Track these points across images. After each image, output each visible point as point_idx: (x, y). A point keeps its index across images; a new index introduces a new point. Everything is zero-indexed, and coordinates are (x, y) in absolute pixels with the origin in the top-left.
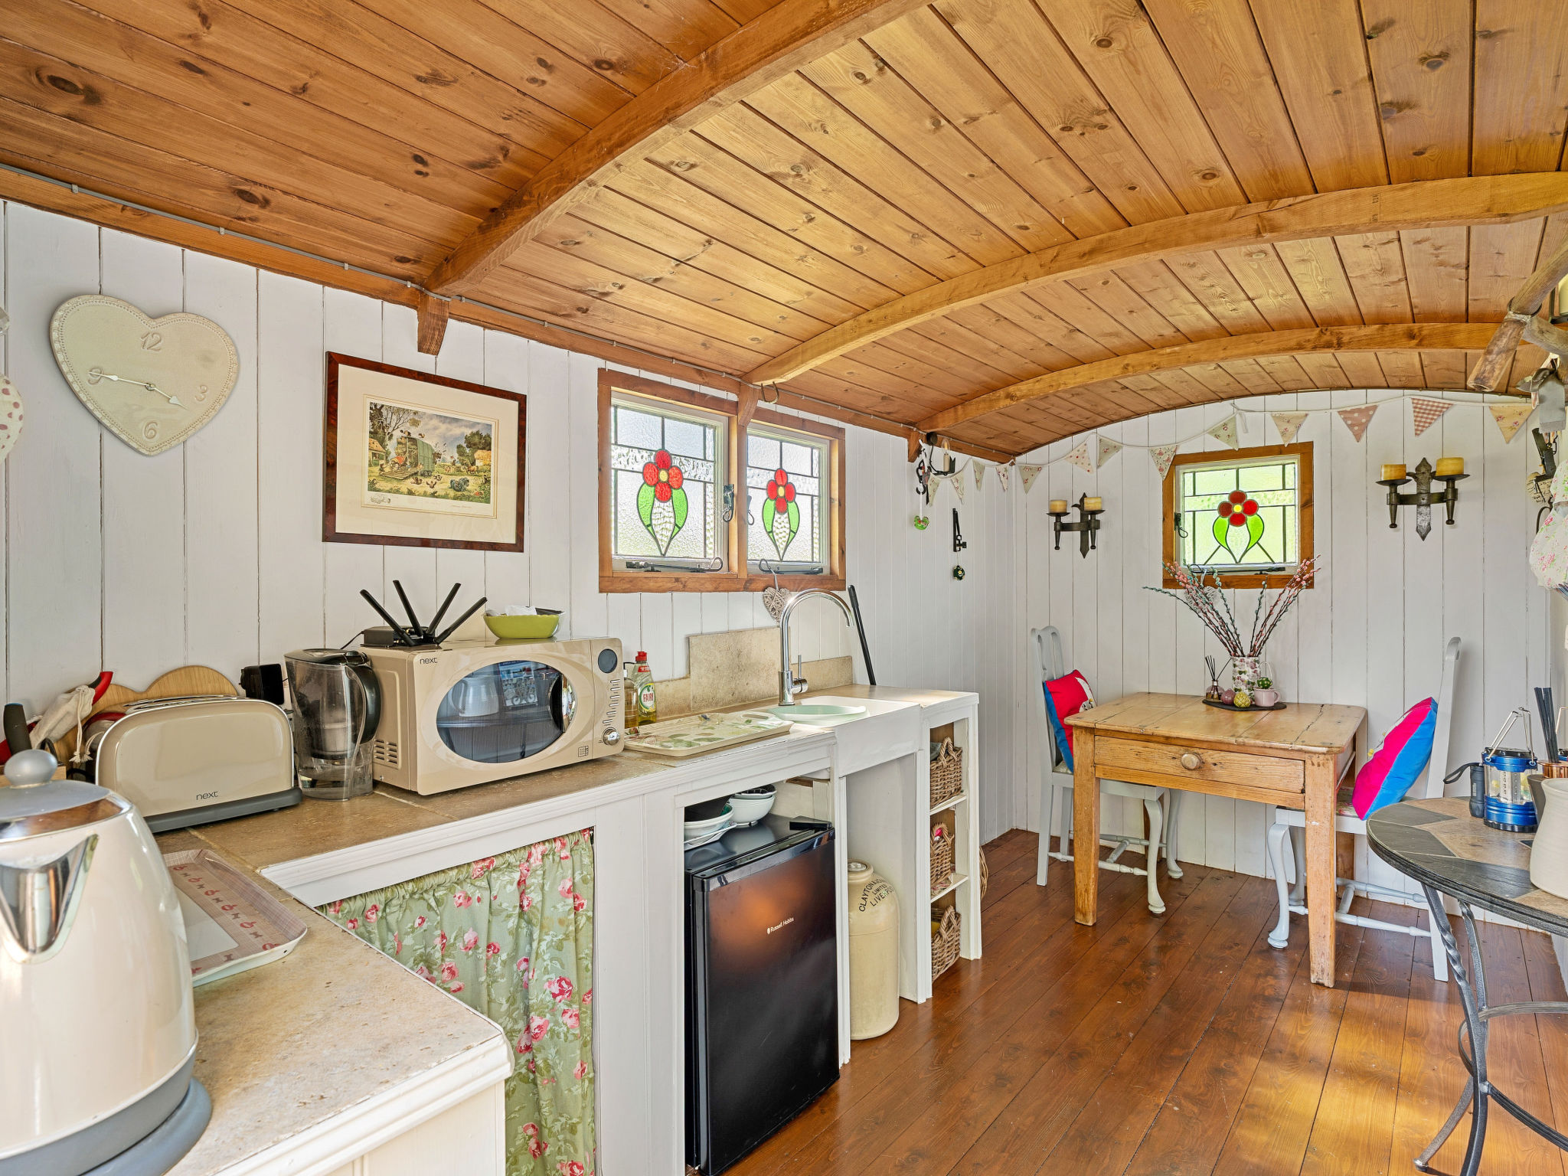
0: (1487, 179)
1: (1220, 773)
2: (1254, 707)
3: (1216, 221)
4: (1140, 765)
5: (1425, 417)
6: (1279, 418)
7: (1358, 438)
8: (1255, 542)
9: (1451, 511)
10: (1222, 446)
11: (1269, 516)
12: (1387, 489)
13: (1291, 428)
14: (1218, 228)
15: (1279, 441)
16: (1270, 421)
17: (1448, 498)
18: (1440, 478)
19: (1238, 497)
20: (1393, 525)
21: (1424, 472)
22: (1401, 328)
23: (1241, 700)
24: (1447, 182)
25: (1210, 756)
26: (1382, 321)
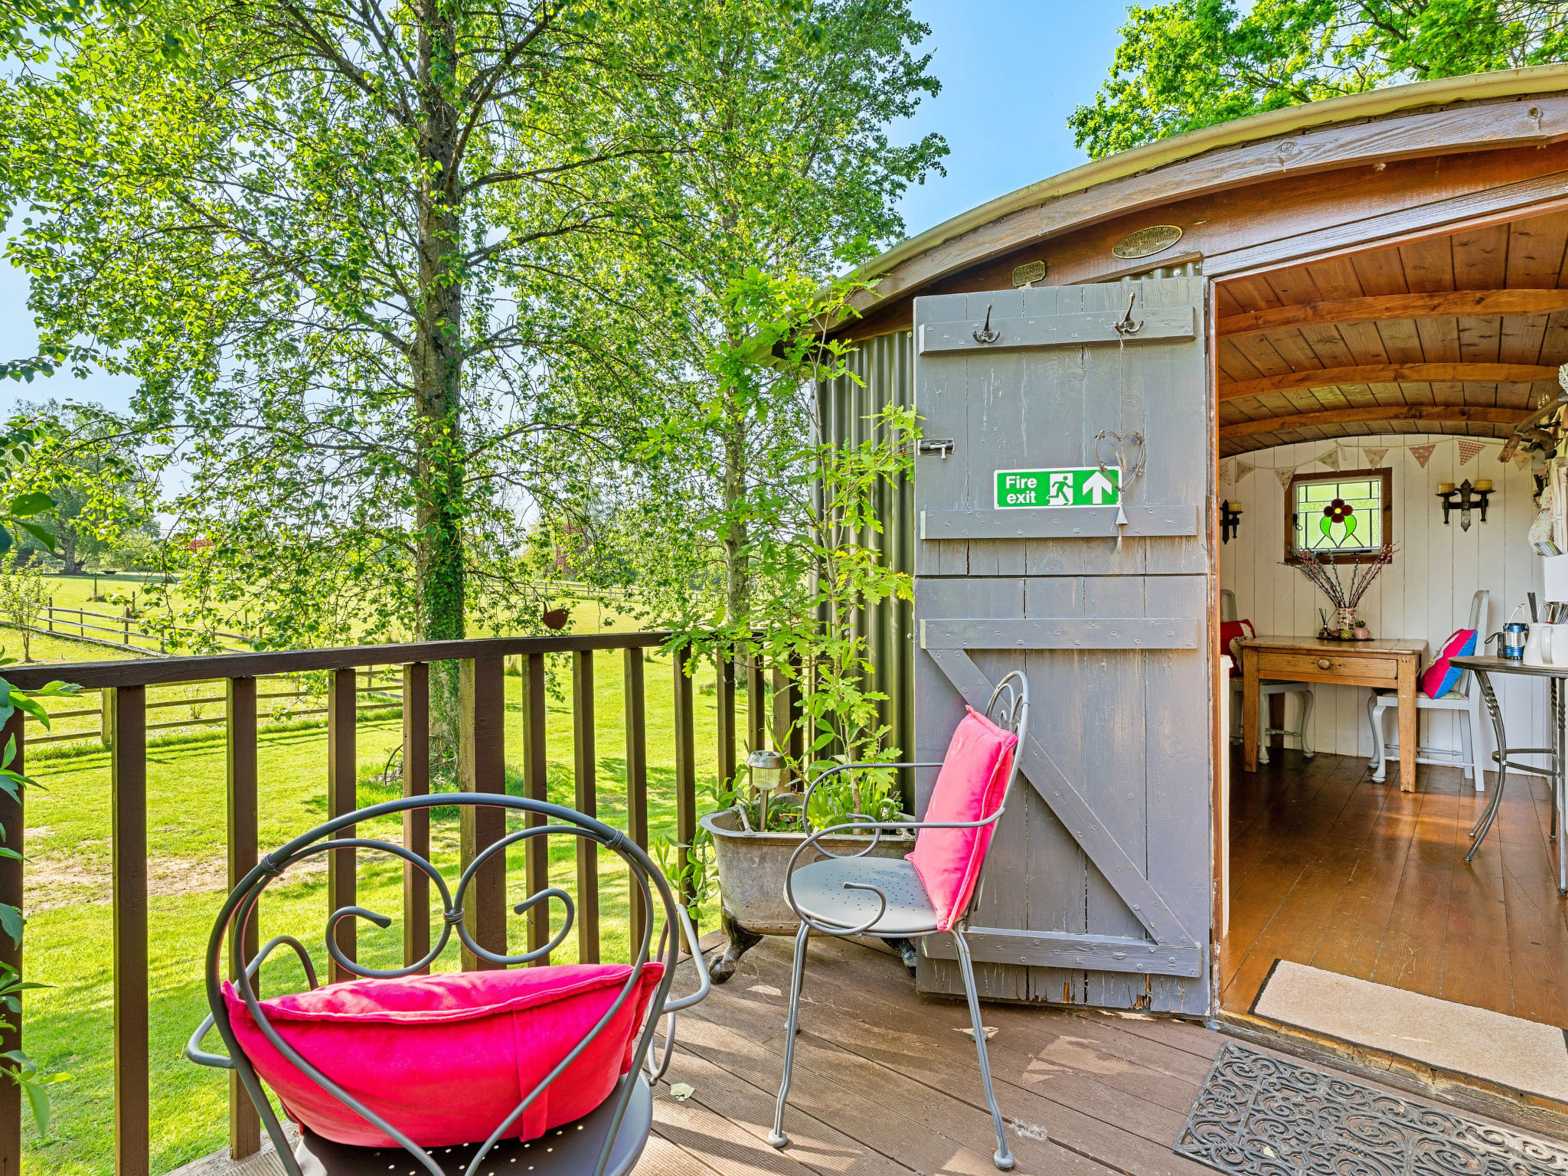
0: (1507, 365)
1: (1343, 670)
2: (1354, 640)
3: (1373, 371)
4: (1290, 669)
5: (1467, 453)
6: (1368, 452)
7: (1423, 466)
8: (1350, 533)
9: (1484, 513)
10: (1329, 469)
11: (1360, 516)
12: (1442, 499)
13: (1377, 458)
14: (1374, 375)
15: (1368, 466)
16: (1362, 454)
17: (1483, 505)
18: (1477, 492)
19: (1338, 503)
20: (1447, 522)
21: (1466, 488)
22: (1457, 409)
23: (1345, 635)
24: (1488, 365)
25: (1337, 661)
26: (1447, 405)
